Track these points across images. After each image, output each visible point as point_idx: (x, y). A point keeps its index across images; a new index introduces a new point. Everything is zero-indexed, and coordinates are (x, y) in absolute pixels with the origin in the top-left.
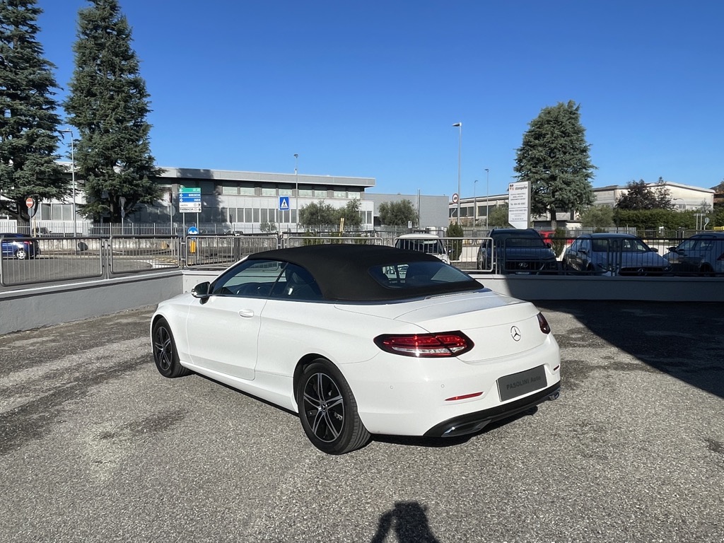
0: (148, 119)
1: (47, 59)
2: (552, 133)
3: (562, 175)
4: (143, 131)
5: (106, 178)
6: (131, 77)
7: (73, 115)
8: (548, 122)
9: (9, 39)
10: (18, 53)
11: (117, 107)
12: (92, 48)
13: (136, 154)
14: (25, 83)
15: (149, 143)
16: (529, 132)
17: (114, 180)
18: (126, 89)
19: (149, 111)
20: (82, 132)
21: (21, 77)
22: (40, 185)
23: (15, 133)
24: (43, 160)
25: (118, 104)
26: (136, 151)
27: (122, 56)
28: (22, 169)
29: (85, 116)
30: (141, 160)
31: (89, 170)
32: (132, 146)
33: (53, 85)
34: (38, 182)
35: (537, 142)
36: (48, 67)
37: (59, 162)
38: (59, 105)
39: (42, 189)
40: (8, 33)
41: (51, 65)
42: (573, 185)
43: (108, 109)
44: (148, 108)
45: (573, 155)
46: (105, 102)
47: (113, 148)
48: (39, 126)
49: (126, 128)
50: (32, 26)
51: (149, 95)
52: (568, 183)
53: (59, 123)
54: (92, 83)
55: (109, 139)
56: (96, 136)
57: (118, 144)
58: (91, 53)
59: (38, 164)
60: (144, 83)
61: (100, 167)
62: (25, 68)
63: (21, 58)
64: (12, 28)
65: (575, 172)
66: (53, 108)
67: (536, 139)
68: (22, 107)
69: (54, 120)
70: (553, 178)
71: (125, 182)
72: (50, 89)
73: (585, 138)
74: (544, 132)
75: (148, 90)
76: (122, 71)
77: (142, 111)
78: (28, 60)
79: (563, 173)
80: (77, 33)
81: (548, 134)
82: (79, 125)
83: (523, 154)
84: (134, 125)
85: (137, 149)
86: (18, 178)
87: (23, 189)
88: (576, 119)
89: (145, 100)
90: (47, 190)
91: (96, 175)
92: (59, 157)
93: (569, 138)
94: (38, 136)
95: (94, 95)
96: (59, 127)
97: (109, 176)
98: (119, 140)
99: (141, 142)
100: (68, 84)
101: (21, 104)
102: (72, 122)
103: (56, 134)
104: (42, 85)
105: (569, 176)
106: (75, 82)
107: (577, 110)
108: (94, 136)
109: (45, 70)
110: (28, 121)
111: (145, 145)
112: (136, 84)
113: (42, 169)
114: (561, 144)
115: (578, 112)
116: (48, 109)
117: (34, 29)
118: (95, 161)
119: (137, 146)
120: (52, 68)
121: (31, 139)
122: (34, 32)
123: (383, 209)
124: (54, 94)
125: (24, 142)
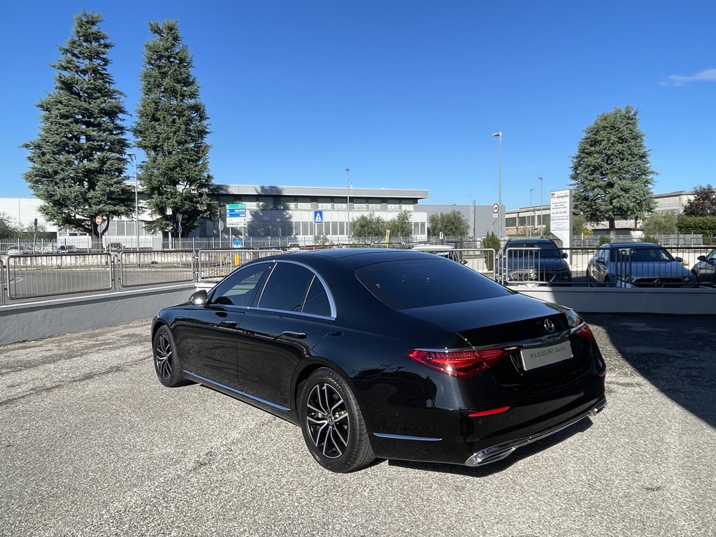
0: (207, 140)
1: (116, 89)
2: (609, 140)
3: (620, 182)
4: (203, 152)
5: (169, 196)
6: (192, 102)
7: (141, 139)
8: (604, 128)
9: (84, 72)
10: (91, 84)
11: (178, 131)
12: (157, 77)
13: (196, 173)
14: (97, 111)
15: (208, 162)
16: (586, 139)
17: (176, 198)
18: (186, 113)
19: (209, 133)
20: (148, 154)
21: (94, 106)
22: (110, 204)
23: (89, 157)
24: (113, 180)
25: (179, 127)
26: (195, 171)
27: (183, 83)
28: (94, 190)
29: (150, 140)
30: (200, 179)
31: (153, 189)
32: (192, 166)
33: (123, 112)
34: (109, 202)
35: (593, 149)
36: (118, 96)
37: (128, 183)
38: (128, 130)
39: (111, 208)
40: (83, 67)
41: (121, 93)
42: (632, 192)
43: (171, 132)
44: (207, 130)
45: (631, 161)
46: (168, 126)
47: (174, 168)
48: (110, 150)
49: (187, 149)
50: (104, 60)
51: (208, 118)
52: (626, 191)
53: (128, 147)
54: (157, 110)
55: (172, 160)
56: (160, 158)
57: (180, 164)
58: (155, 81)
59: (108, 185)
60: (204, 107)
61: (163, 186)
62: (98, 98)
63: (94, 89)
64: (87, 62)
65: (634, 179)
66: (122, 133)
67: (591, 146)
68: (95, 133)
69: (123, 144)
70: (611, 185)
71: (186, 200)
72: (120, 115)
73: (644, 144)
74: (599, 139)
75: (208, 113)
76: (183, 96)
77: (202, 133)
78: (100, 90)
79: (620, 179)
80: (144, 63)
81: (603, 140)
82: (145, 147)
83: (579, 162)
84: (195, 147)
85: (197, 169)
86: (91, 198)
87: (95, 208)
88: (634, 124)
89: (205, 122)
90: (116, 208)
91: (160, 194)
92: (128, 178)
93: (627, 144)
94: (108, 159)
95: (158, 120)
96: (128, 151)
97: (172, 194)
98: (180, 161)
99: (201, 162)
100: (135, 111)
101: (93, 131)
102: (140, 145)
103: (125, 157)
104: (112, 113)
105: (627, 183)
106: (142, 109)
107: (634, 115)
108: (158, 158)
109: (115, 99)
110: (100, 146)
111: (204, 165)
112: (196, 108)
113: (112, 189)
114: (618, 151)
115: (637, 117)
116: (118, 134)
117: (106, 62)
118: (159, 181)
119: (197, 166)
120: (122, 97)
121: (103, 162)
122: (105, 65)
123: (433, 220)
124: (124, 120)
125: (95, 165)
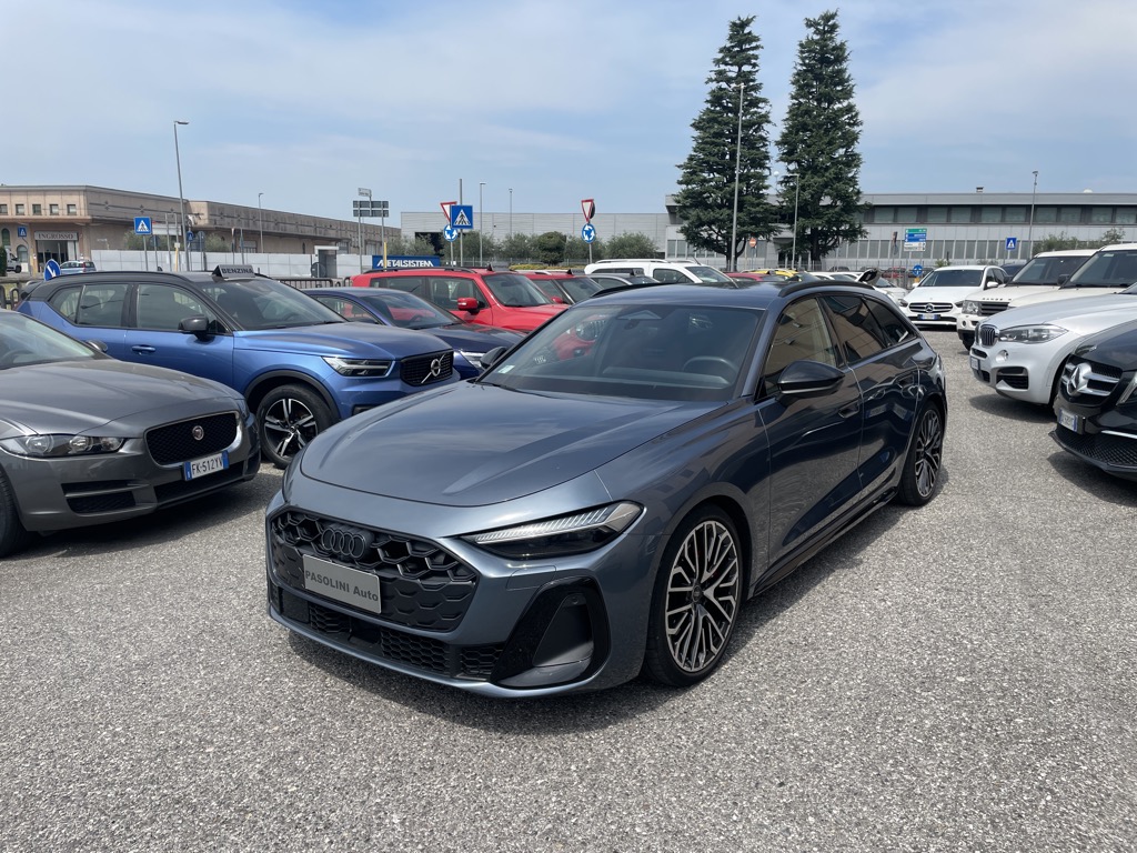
4: (855, 161)
38: (771, 142)
44: (860, 137)
53: (769, 160)
66: (765, 145)
96: (768, 165)
111: (854, 177)
116: (760, 147)
120: (768, 105)
122: (757, 71)
124: (768, 131)
